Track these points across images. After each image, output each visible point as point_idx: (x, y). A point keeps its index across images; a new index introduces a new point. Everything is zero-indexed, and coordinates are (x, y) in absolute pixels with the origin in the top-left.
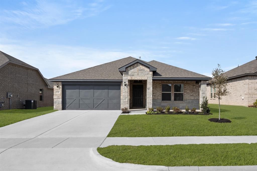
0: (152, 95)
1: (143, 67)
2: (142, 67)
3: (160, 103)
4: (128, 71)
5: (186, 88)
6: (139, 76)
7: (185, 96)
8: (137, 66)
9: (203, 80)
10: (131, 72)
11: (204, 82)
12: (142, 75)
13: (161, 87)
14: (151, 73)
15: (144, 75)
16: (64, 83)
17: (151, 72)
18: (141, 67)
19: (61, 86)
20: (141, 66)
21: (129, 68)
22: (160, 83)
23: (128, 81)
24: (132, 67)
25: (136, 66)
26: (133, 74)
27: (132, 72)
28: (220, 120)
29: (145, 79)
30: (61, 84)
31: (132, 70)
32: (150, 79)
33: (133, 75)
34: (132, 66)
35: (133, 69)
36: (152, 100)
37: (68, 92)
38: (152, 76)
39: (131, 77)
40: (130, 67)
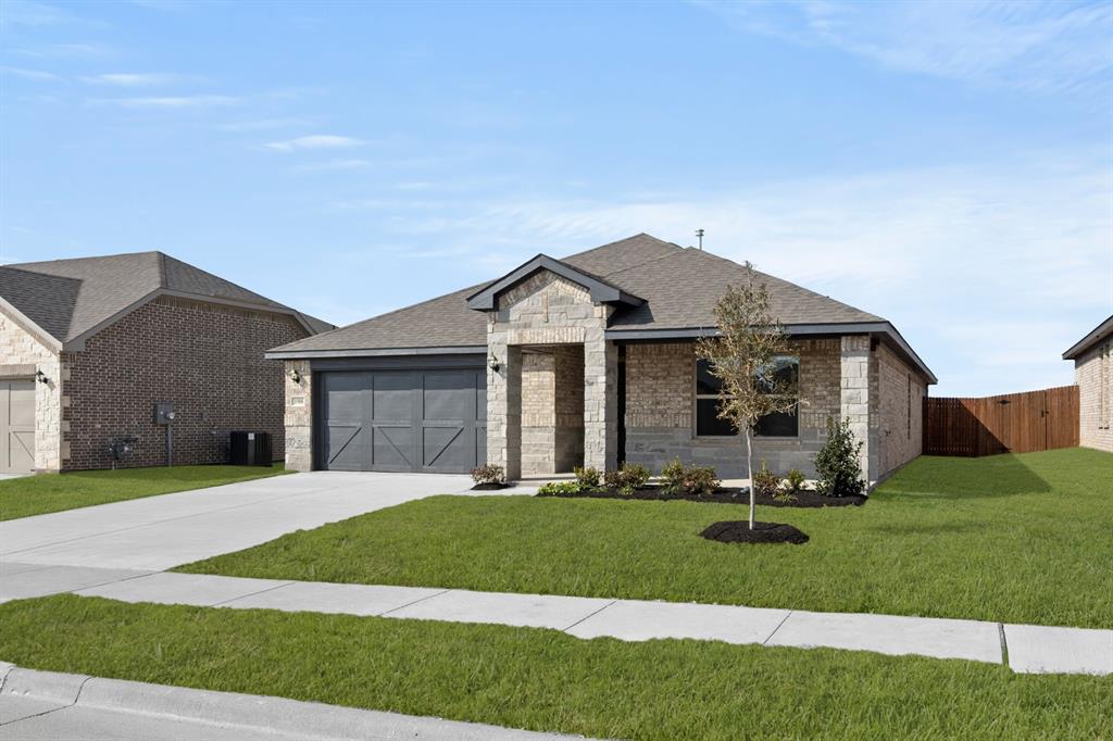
0: (602, 411)
1: (568, 287)
2: (564, 285)
3: (687, 445)
4: (509, 306)
5: (808, 376)
6: (549, 327)
7: (805, 413)
8: (544, 283)
9: (847, 334)
10: (519, 309)
11: (855, 344)
12: (563, 323)
13: (690, 373)
14: (601, 312)
15: (570, 323)
16: (320, 367)
17: (599, 308)
18: (559, 287)
19: (308, 379)
20: (558, 283)
21: (512, 294)
22: (685, 352)
23: (506, 353)
24: (522, 289)
25: (538, 283)
26: (528, 321)
27: (524, 312)
28: (754, 528)
29: (574, 341)
30: (309, 370)
31: (524, 304)
32: (597, 336)
33: (527, 326)
34: (521, 287)
35: (527, 296)
36: (603, 433)
37: (339, 400)
38: (605, 326)
39: (520, 331)
40: (514, 291)
